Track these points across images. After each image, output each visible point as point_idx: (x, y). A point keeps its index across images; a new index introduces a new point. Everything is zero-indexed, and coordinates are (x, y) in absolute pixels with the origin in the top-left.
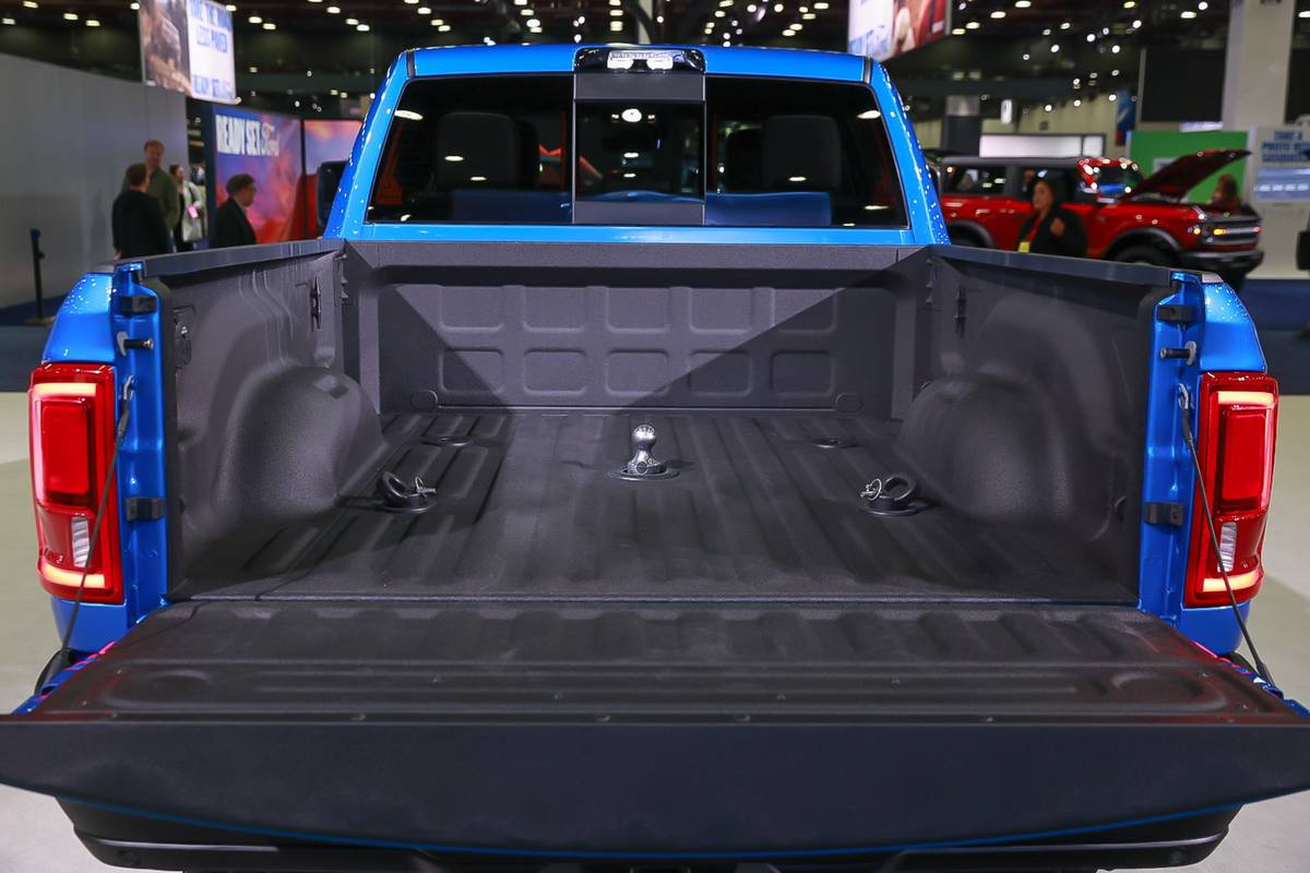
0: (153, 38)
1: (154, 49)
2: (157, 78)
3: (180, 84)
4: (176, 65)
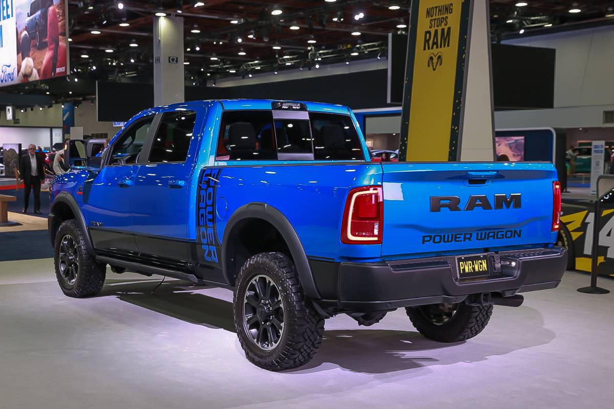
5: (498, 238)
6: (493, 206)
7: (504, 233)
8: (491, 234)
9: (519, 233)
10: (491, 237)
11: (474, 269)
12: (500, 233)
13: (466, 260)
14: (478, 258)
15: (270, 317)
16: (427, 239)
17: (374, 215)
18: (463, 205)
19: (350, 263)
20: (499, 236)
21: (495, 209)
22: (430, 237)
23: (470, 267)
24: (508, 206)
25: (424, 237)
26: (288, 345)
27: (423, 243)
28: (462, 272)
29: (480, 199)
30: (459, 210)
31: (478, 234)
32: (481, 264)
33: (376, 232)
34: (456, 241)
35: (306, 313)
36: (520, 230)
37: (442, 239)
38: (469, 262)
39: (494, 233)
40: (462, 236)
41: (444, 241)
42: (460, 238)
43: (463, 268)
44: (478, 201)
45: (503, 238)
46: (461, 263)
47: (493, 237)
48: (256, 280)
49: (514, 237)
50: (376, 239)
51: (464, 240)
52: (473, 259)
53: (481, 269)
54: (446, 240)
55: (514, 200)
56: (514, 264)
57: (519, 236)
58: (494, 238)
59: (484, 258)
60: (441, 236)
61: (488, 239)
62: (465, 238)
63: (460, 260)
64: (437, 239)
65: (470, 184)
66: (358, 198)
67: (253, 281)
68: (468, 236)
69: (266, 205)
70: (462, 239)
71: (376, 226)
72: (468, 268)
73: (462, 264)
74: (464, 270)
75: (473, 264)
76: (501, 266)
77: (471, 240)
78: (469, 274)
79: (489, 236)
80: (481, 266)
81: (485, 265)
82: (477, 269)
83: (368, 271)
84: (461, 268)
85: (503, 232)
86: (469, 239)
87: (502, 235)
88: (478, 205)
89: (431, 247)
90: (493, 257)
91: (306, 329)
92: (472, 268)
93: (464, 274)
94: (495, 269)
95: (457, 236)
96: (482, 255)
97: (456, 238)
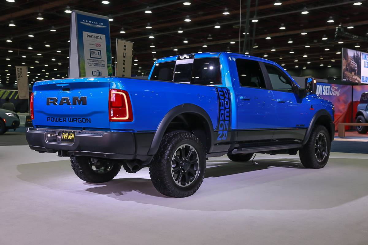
0: (346, 67)
1: (347, 70)
2: (347, 78)
3: (356, 79)
4: (355, 74)
5: (79, 122)
8: (75, 119)
11: (68, 137)
12: (79, 119)
13: (66, 132)
14: (71, 132)
21: (72, 105)
22: (50, 118)
24: (79, 104)
25: (47, 118)
27: (48, 121)
31: (69, 118)
32: (72, 135)
36: (90, 119)
37: (54, 120)
40: (62, 119)
42: (61, 120)
44: (65, 100)
45: (81, 122)
47: (76, 121)
49: (87, 122)
50: (32, 117)
52: (69, 132)
53: (71, 138)
54: (56, 120)
57: (90, 122)
59: (74, 133)
62: (64, 121)
63: (63, 132)
64: (52, 119)
65: (63, 91)
70: (62, 120)
72: (65, 136)
73: (63, 134)
75: (68, 135)
77: (66, 122)
78: (65, 140)
79: (74, 121)
84: (63, 136)
87: (81, 120)
88: (65, 103)
93: (63, 139)
96: (73, 131)
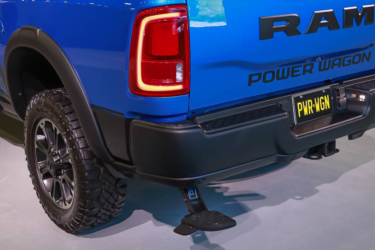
5: (344, 65)
6: (341, 24)
7: (351, 58)
8: (337, 62)
9: (368, 56)
10: (336, 64)
11: (314, 109)
12: (346, 59)
13: (306, 98)
14: (320, 94)
15: (61, 171)
16: (254, 78)
17: (175, 53)
18: (303, 27)
19: (144, 122)
20: (346, 63)
21: (343, 28)
22: (260, 75)
23: (310, 108)
24: (358, 24)
25: (250, 76)
26: (81, 211)
27: (250, 84)
28: (300, 116)
29: (326, 16)
30: (299, 33)
31: (321, 63)
32: (323, 101)
33: (179, 76)
34: (293, 76)
35: (100, 173)
36: (370, 53)
37: (276, 76)
38: (309, 101)
39: (340, 59)
40: (301, 69)
41: (278, 79)
42: (298, 71)
43: (301, 110)
44: (323, 18)
45: (349, 64)
46: (298, 104)
47: (339, 65)
48: (42, 124)
49: (362, 61)
50: (180, 87)
51: (304, 74)
52: (313, 97)
53: (323, 107)
54: (280, 76)
55: (366, 14)
56: (362, 97)
57: (368, 59)
58: (339, 67)
59: (327, 92)
60: (273, 72)
61: (332, 68)
62: (305, 71)
63: (298, 100)
64: (269, 77)
66: (149, 25)
67: (39, 124)
68: (308, 68)
69: (38, 31)
70: (301, 72)
71: (179, 68)
72: (306, 109)
73: (300, 105)
74: (302, 112)
75: (314, 103)
76: (347, 100)
77: (312, 73)
78: (309, 116)
79: (333, 65)
80: (323, 103)
81: (327, 102)
82: (318, 109)
83: (170, 138)
84: (299, 110)
85: (350, 56)
86: (310, 71)
87: (349, 61)
88: (323, 25)
89: (261, 88)
90: (338, 90)
91: (102, 191)
92: (313, 108)
93: (303, 118)
94: (339, 105)
95: (295, 69)
96: (323, 89)
97: (293, 71)
